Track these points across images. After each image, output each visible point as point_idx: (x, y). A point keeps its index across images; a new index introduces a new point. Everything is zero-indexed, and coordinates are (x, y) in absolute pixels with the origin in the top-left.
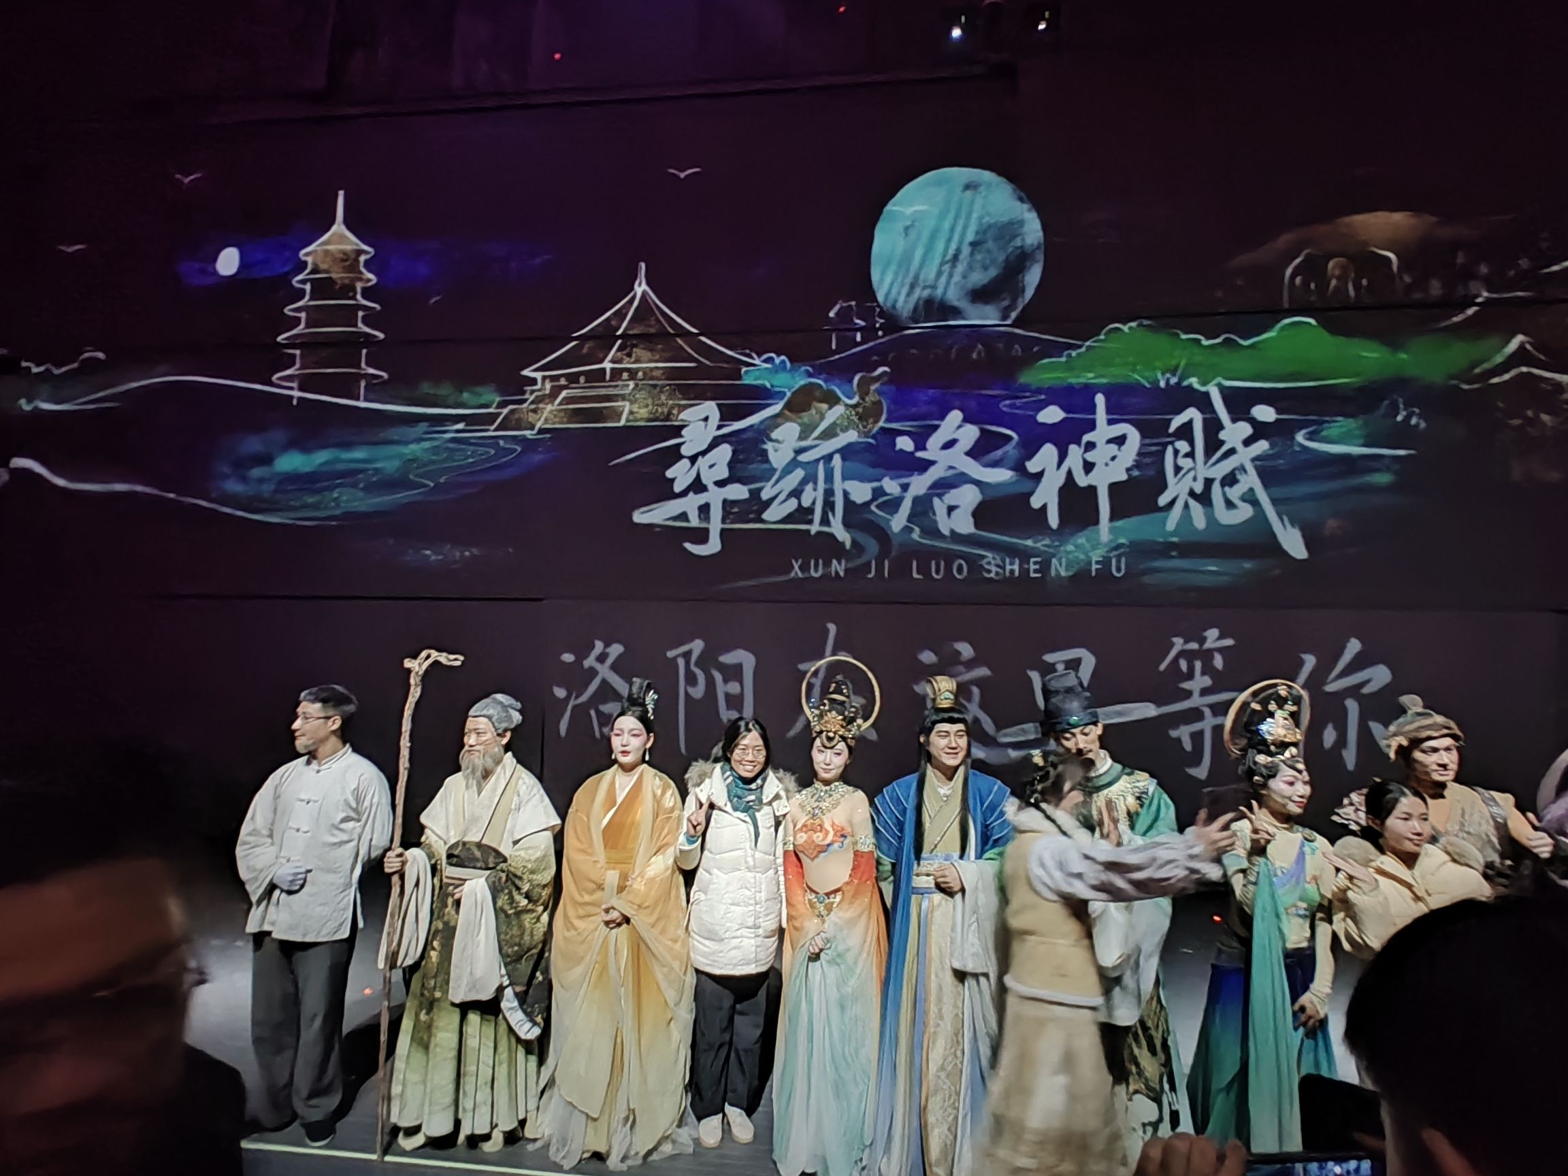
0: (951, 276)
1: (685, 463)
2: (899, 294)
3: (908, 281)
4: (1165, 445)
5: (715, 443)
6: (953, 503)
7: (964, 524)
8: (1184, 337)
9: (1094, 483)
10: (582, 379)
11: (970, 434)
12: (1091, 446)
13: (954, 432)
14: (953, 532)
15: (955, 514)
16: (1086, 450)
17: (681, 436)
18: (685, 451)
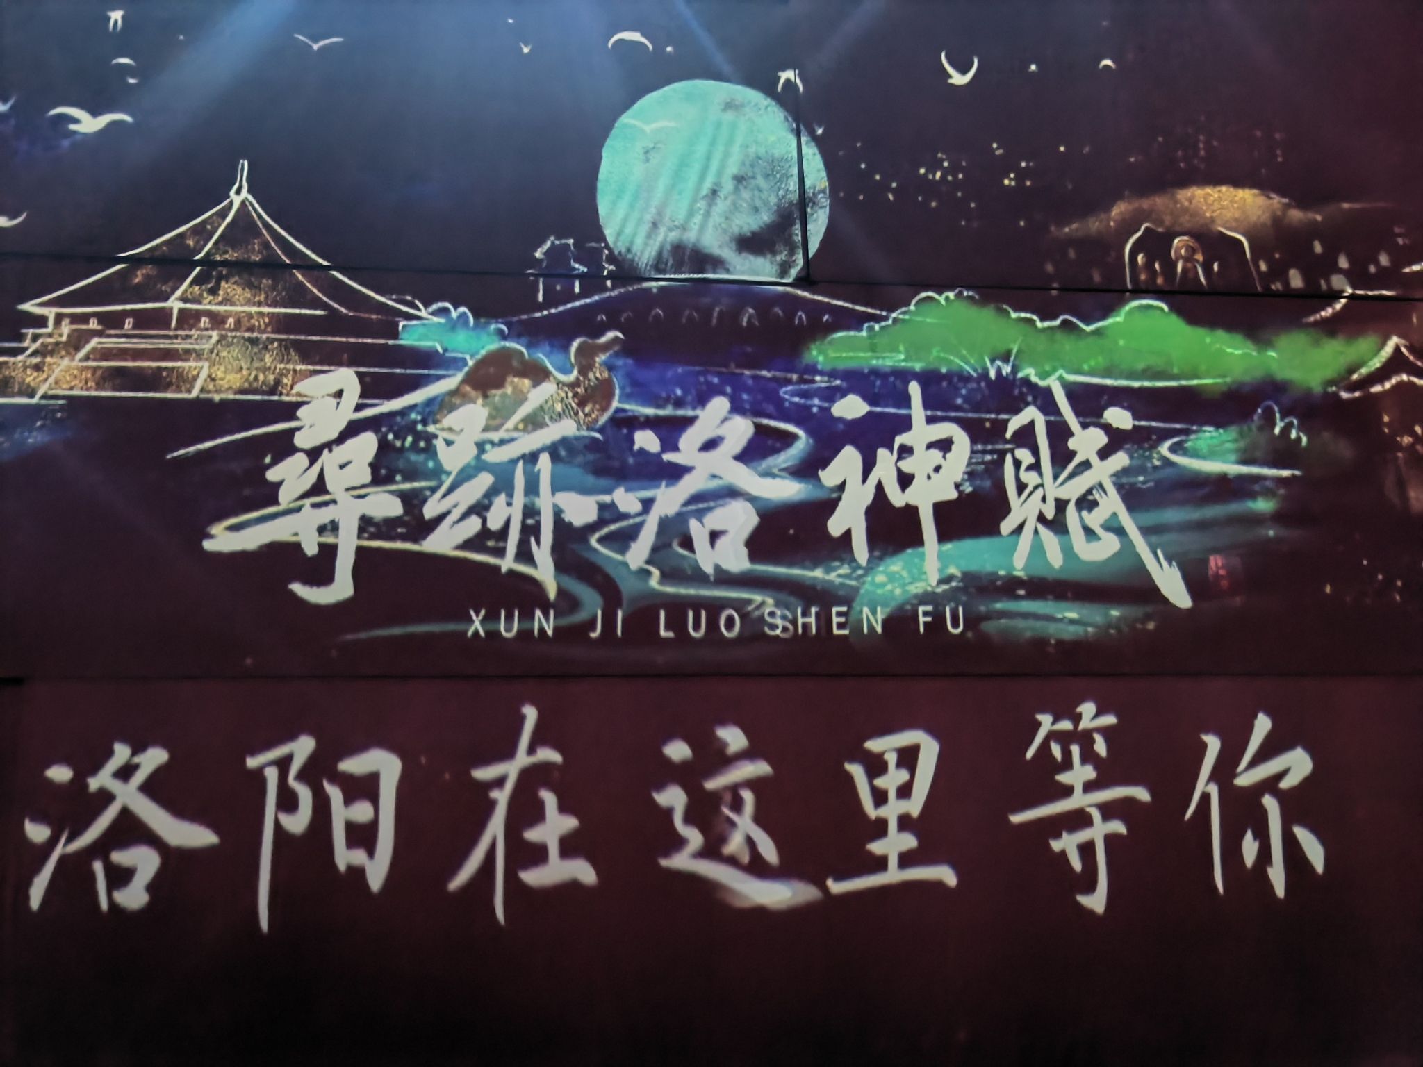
0: (707, 214)
1: (300, 460)
2: (635, 234)
3: (648, 217)
4: (1002, 454)
5: (353, 430)
6: (717, 527)
7: (734, 557)
8: (1014, 315)
9: (912, 502)
10: (129, 323)
11: (740, 430)
12: (906, 451)
13: (718, 426)
14: (718, 568)
15: (720, 543)
16: (900, 458)
17: (297, 419)
18: (300, 440)
